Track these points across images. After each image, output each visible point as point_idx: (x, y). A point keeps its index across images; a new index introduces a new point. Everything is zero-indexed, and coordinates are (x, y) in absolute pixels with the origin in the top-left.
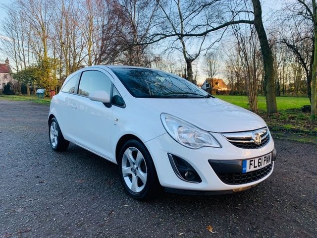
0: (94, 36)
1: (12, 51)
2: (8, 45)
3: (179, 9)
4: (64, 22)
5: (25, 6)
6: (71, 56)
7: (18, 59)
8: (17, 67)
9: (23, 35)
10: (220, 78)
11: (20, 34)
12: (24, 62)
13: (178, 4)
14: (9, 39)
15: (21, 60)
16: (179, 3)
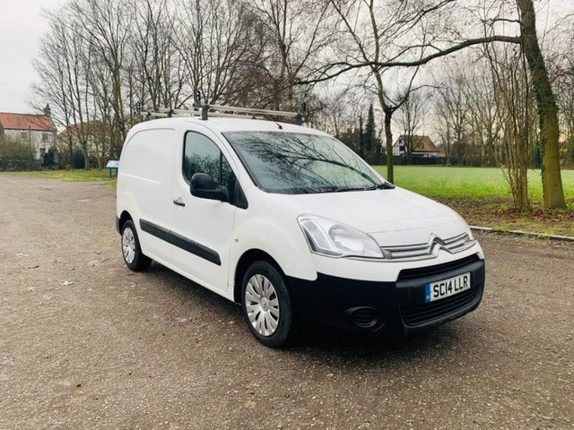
0: (203, 63)
1: (58, 93)
2: (51, 82)
3: (372, 16)
4: (151, 40)
5: (82, 13)
6: (162, 100)
7: (69, 107)
8: (67, 121)
9: (76, 63)
10: (426, 135)
11: (72, 64)
12: (80, 112)
13: (371, 7)
14: (53, 71)
15: (74, 109)
16: (372, 5)
